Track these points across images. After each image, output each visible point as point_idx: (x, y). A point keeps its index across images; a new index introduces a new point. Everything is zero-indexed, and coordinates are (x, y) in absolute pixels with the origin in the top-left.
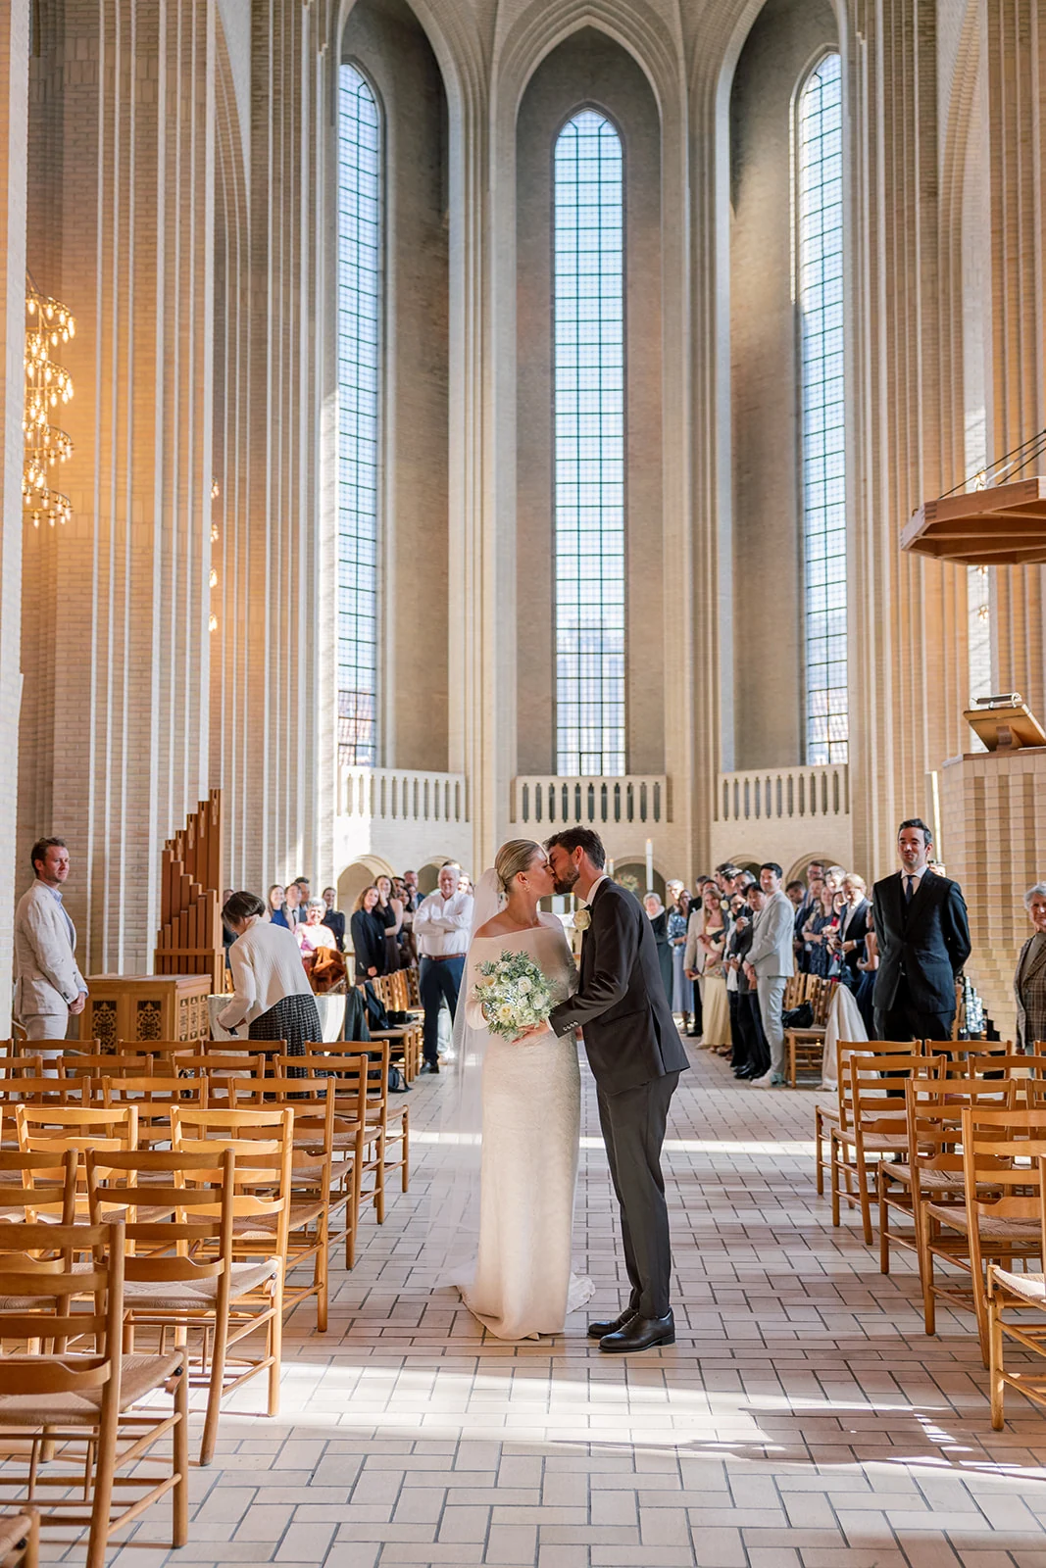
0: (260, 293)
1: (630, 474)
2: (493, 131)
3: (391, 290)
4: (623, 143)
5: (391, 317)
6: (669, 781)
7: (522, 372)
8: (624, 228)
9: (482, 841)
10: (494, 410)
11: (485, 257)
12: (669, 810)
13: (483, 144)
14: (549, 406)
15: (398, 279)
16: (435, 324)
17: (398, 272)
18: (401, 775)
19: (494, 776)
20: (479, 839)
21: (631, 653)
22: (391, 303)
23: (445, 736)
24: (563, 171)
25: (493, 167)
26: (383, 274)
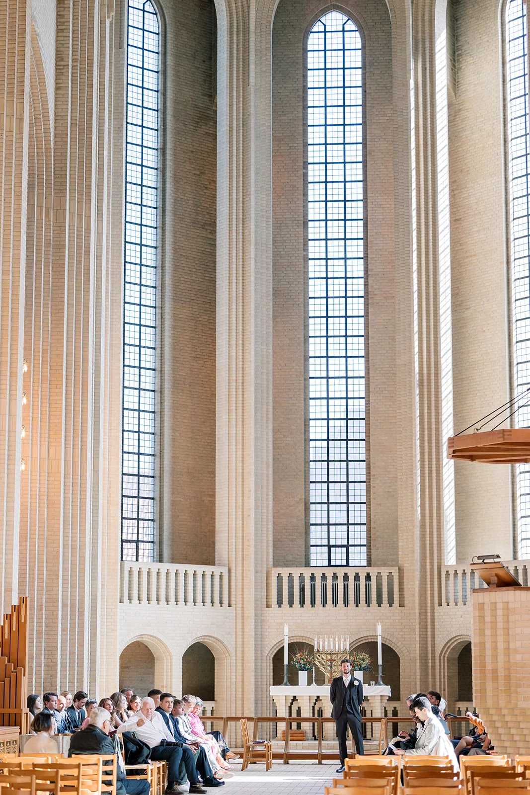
0: (60, 210)
1: (370, 310)
2: (252, 37)
3: (169, 163)
4: (363, 37)
5: (169, 186)
6: (401, 571)
7: (278, 226)
8: (364, 105)
9: (243, 623)
10: (253, 262)
11: (246, 137)
12: (401, 596)
13: (244, 48)
14: (302, 253)
15: (175, 155)
16: (206, 188)
17: (175, 149)
18: (173, 567)
19: (252, 569)
20: (239, 621)
21: (372, 460)
22: (169, 174)
23: (212, 533)
24: (314, 60)
25: (252, 66)
26: (163, 151)
